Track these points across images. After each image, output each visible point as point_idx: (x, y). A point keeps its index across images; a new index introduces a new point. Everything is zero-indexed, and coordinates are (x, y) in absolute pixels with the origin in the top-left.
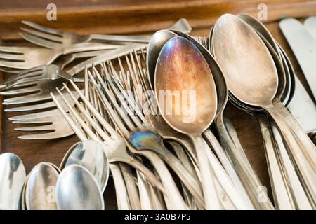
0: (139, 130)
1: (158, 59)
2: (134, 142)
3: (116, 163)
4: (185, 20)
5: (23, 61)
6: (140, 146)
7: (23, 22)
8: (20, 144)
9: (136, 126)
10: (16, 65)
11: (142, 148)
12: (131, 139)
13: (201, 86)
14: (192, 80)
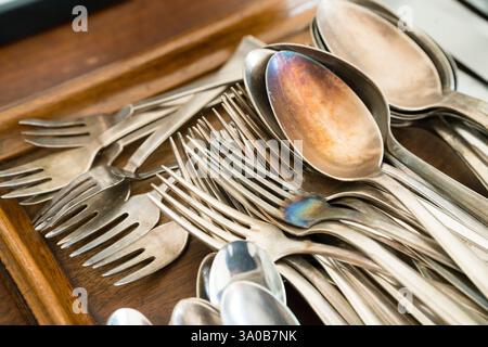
0: (290, 202)
1: (269, 93)
2: (294, 220)
3: (280, 261)
4: (250, 38)
5: (50, 179)
6: (306, 222)
7: (21, 122)
8: (111, 299)
9: (282, 198)
10: (44, 189)
11: (310, 224)
12: (288, 217)
13: (339, 110)
14: (322, 107)
